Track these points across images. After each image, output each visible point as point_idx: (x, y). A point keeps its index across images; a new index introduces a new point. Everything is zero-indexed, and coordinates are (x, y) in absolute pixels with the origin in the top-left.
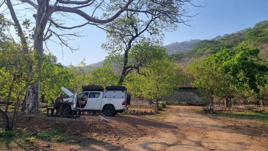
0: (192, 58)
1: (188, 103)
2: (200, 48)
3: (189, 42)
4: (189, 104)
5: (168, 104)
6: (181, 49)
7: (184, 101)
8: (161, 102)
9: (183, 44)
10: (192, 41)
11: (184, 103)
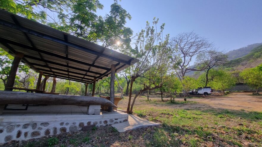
0: (250, 60)
1: (244, 91)
2: (257, 52)
3: (246, 47)
4: (246, 92)
5: (230, 92)
6: (239, 54)
7: (242, 90)
8: (225, 92)
9: (240, 50)
10: (249, 46)
11: (241, 91)
